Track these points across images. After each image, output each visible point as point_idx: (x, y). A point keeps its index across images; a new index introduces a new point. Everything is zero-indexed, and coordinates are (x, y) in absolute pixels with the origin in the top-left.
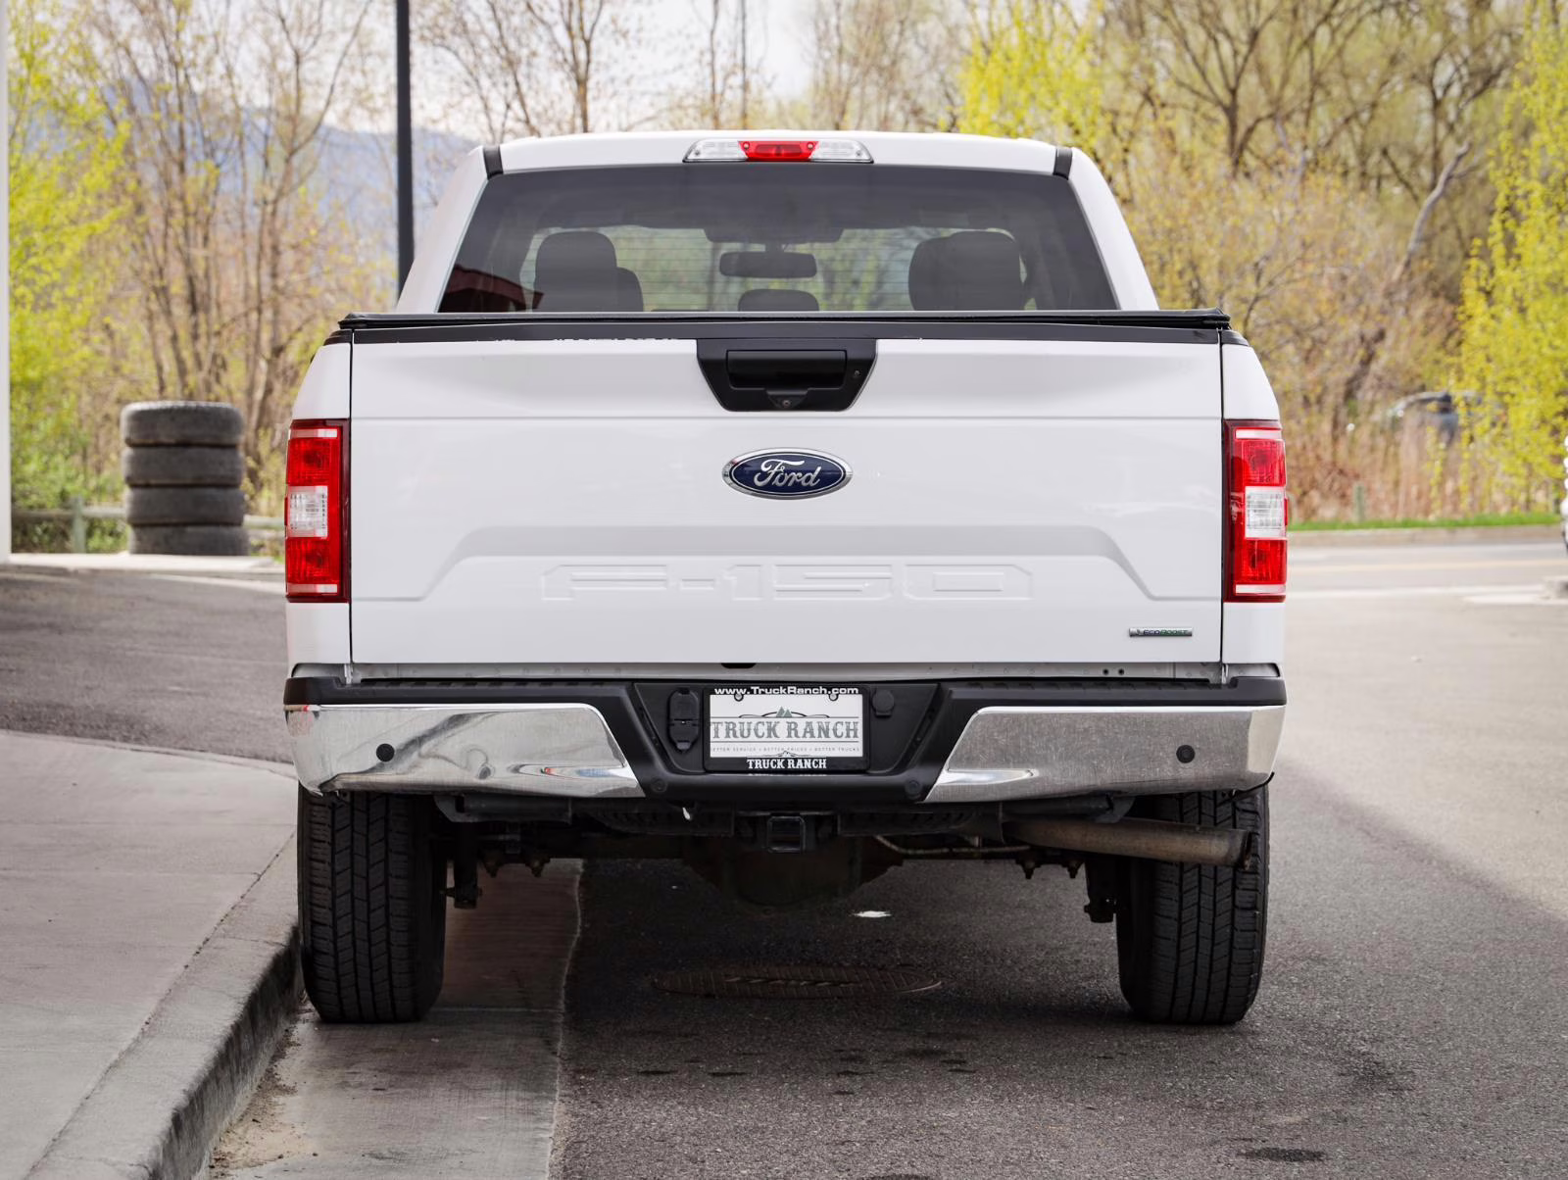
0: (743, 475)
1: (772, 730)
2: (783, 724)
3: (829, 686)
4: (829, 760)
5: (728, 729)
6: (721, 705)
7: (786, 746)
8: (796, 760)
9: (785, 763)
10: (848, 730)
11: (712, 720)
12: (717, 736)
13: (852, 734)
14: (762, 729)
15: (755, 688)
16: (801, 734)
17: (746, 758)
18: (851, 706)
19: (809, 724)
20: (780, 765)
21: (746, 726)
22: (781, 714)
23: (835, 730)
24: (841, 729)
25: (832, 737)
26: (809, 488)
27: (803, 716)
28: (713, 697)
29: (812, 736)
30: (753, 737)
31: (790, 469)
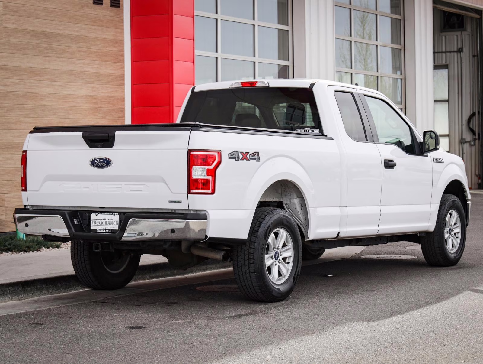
0: (93, 163)
1: (102, 223)
2: (104, 221)
3: (113, 212)
4: (112, 230)
5: (94, 222)
6: (93, 216)
7: (104, 227)
8: (106, 230)
9: (104, 231)
10: (116, 223)
11: (92, 220)
12: (92, 224)
13: (117, 224)
14: (101, 223)
15: (99, 213)
16: (107, 224)
17: (97, 229)
18: (117, 217)
19: (109, 222)
20: (103, 231)
21: (98, 222)
22: (104, 219)
23: (114, 223)
24: (115, 223)
25: (113, 225)
26: (104, 166)
27: (108, 220)
28: (92, 215)
29: (109, 224)
30: (99, 224)
31: (100, 162)
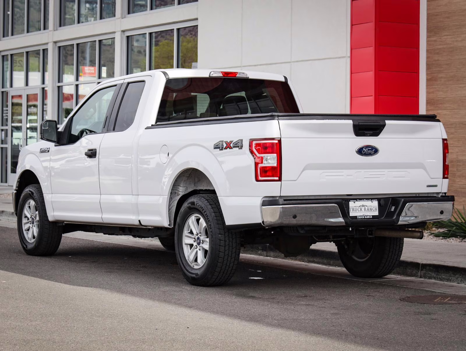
0: (360, 152)
1: (361, 209)
2: (363, 208)
3: (372, 199)
4: (373, 216)
5: (353, 209)
6: (351, 204)
7: (364, 213)
8: (366, 216)
9: (364, 217)
10: (375, 209)
11: (350, 208)
12: (351, 211)
13: (376, 210)
14: (359, 209)
15: (358, 200)
16: (366, 210)
17: (357, 216)
18: (375, 203)
19: (368, 208)
20: (363, 218)
21: (356, 209)
22: (363, 206)
23: (373, 209)
24: (374, 209)
25: (372, 211)
26: (372, 154)
27: (367, 206)
28: (350, 202)
29: (369, 211)
30: (357, 211)
31: (369, 150)
